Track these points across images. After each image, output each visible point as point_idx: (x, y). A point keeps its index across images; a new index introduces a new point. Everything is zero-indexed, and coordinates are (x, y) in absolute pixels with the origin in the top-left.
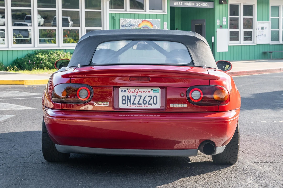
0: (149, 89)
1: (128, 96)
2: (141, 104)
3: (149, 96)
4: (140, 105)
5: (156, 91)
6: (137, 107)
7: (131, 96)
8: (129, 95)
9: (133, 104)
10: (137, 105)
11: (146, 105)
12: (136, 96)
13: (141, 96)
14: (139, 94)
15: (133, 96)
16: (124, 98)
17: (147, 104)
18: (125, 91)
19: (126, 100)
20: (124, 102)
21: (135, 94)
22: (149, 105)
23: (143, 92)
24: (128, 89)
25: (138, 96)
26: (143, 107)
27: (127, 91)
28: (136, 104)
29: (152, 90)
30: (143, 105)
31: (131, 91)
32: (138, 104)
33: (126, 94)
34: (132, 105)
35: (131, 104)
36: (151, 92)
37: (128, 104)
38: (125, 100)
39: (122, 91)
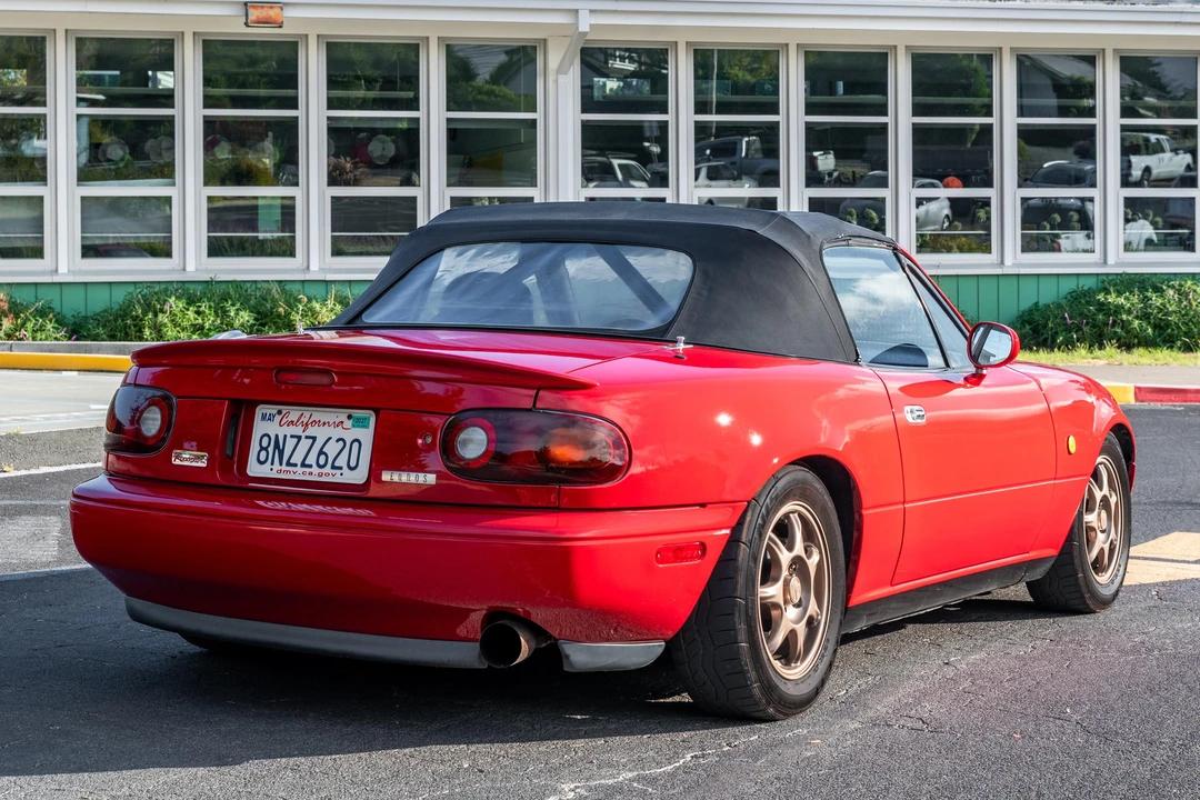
0: (342, 415)
1: (277, 436)
2: (310, 466)
3: (337, 441)
4: (308, 470)
5: (361, 423)
6: (299, 474)
7: (285, 436)
8: (282, 432)
9: (289, 464)
10: (299, 469)
11: (324, 471)
12: (299, 438)
13: (314, 439)
14: (311, 431)
15: (292, 436)
16: (265, 442)
17: (328, 469)
18: (271, 418)
19: (271, 449)
20: (263, 456)
21: (298, 430)
22: (334, 472)
23: (324, 424)
24: (280, 412)
25: (307, 437)
26: (314, 475)
27: (278, 418)
28: (295, 465)
29: (350, 417)
30: (315, 470)
31: (290, 419)
32: (303, 465)
33: (273, 428)
34: (284, 467)
35: (281, 464)
36: (348, 423)
37: (272, 464)
38: (266, 449)
39: (264, 417)
